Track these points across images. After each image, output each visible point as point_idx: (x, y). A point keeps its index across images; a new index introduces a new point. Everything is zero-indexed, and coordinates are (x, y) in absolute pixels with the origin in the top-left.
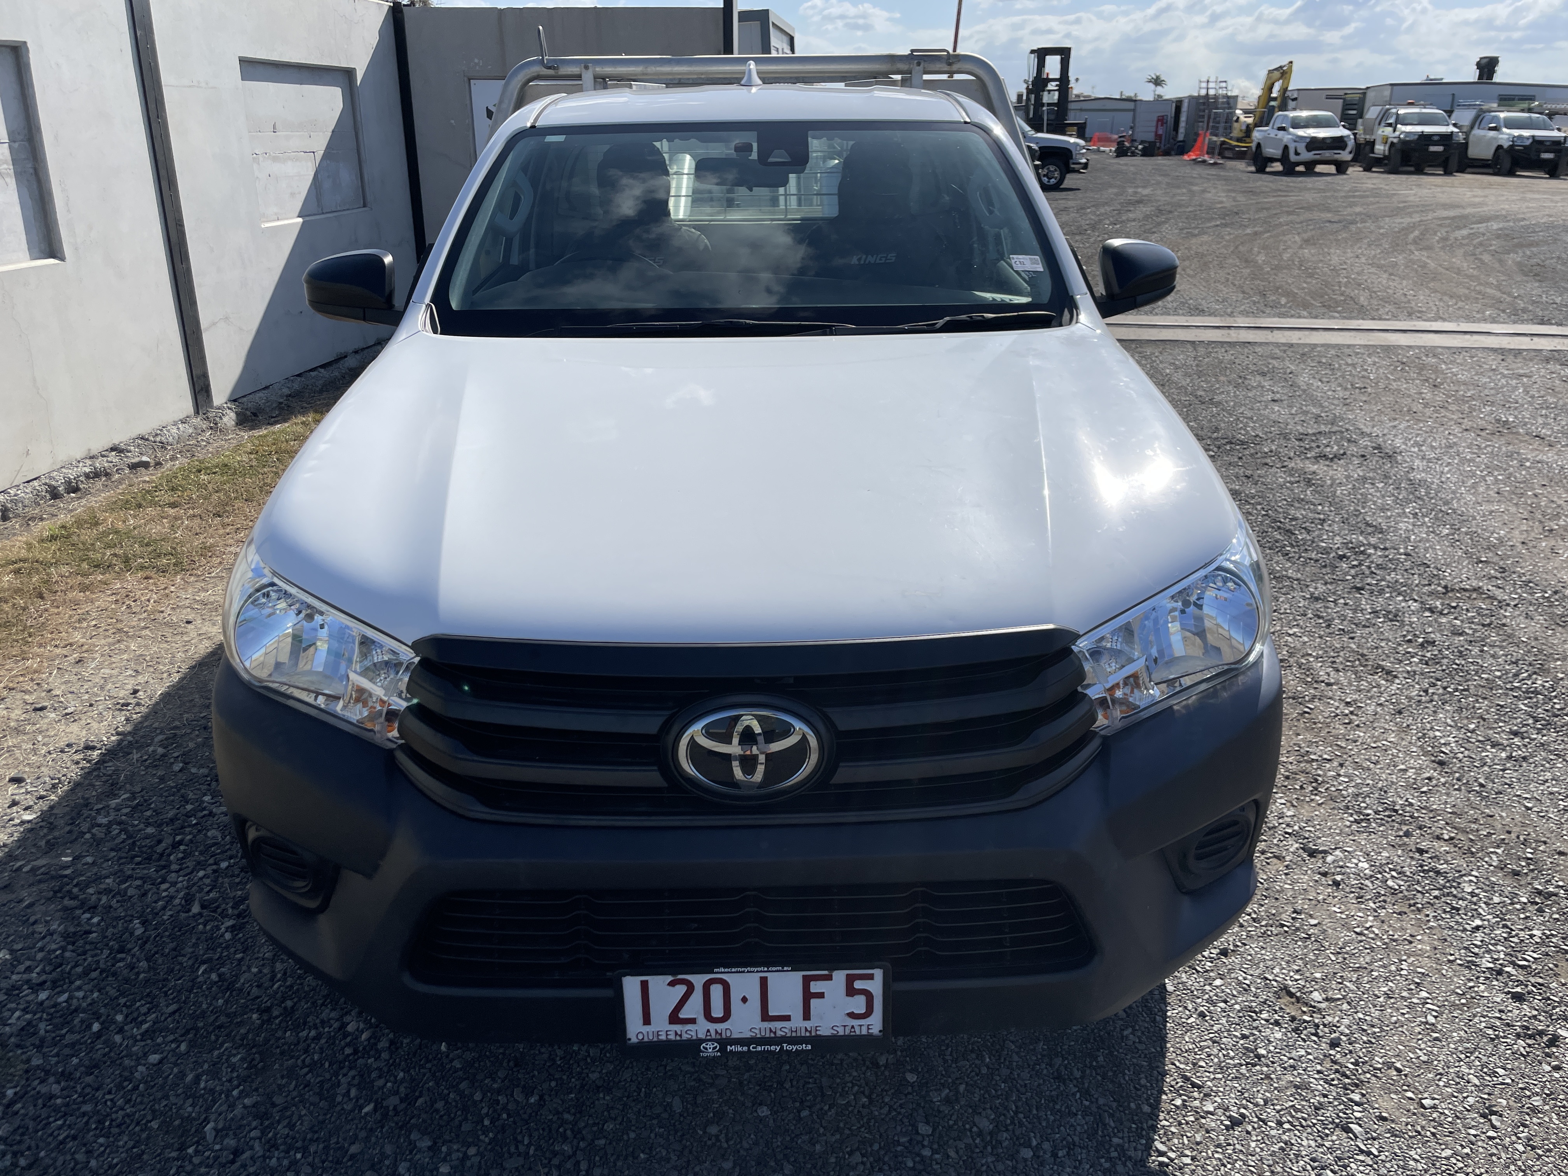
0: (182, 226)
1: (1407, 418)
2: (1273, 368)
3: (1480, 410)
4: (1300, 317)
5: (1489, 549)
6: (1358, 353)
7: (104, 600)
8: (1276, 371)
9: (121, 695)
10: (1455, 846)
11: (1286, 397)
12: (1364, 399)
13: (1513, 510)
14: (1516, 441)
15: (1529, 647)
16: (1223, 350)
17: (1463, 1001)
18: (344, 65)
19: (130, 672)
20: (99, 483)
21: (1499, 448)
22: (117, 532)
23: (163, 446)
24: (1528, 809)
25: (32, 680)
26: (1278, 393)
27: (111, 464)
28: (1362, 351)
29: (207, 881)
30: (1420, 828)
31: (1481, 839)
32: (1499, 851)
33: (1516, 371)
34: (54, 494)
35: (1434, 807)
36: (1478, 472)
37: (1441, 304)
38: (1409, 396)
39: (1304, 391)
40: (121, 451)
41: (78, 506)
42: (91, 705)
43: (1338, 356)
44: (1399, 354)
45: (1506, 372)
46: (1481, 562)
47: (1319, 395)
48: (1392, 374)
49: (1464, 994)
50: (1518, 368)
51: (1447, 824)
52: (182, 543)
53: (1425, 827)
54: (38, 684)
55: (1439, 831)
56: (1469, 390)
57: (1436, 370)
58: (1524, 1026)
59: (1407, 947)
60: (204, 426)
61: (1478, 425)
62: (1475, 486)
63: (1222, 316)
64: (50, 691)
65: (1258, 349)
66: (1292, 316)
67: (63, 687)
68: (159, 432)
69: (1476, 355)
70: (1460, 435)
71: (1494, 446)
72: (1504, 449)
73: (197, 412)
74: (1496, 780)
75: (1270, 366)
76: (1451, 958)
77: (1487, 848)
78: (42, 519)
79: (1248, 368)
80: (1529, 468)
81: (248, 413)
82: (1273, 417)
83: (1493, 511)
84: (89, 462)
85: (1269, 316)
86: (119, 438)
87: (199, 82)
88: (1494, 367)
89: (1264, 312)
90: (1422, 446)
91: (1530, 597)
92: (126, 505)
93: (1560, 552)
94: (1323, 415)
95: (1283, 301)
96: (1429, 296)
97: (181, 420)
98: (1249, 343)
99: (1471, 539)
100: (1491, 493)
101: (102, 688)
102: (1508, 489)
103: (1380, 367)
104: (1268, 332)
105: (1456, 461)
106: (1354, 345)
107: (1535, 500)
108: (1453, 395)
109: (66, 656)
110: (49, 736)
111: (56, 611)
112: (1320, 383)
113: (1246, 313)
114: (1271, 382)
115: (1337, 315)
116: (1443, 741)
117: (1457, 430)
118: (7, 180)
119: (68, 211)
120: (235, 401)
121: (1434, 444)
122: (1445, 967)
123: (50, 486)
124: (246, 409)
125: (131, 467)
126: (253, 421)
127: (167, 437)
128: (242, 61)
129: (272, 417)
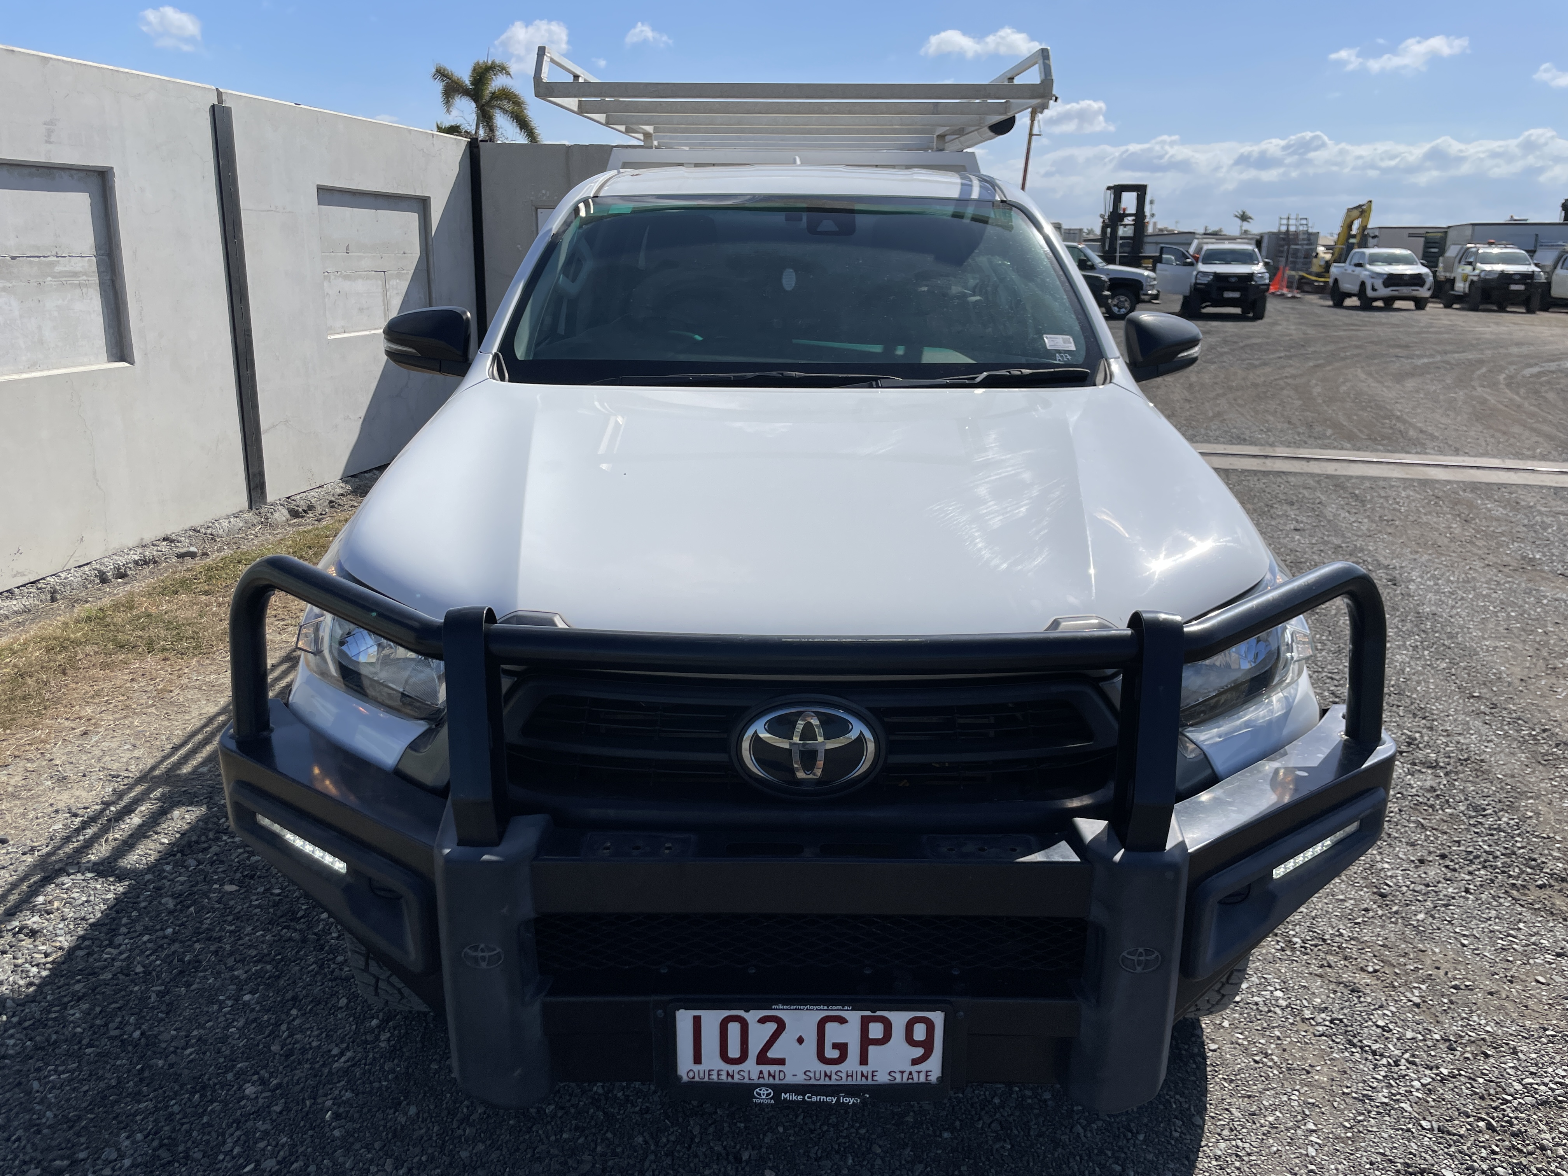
0: (250, 336)
1: (1430, 552)
2: (1303, 497)
3: (1508, 546)
4: (1342, 449)
5: (1484, 684)
6: (1393, 486)
7: (121, 677)
8: (1305, 501)
9: (114, 768)
10: (1378, 979)
11: (1309, 527)
12: (1390, 531)
13: (1519, 646)
14: (1538, 578)
15: (1503, 784)
16: (1256, 478)
17: (1349, 1134)
18: (419, 193)
19: (128, 746)
20: (146, 570)
21: (1519, 584)
22: (149, 615)
23: (213, 538)
24: (1464, 945)
25: (37, 749)
26: (1302, 522)
27: (160, 553)
28: (1398, 484)
29: (149, 945)
30: (1346, 959)
31: (1408, 974)
32: (1423, 987)
33: (1554, 509)
34: (104, 579)
35: (1365, 938)
36: (1491, 608)
37: (1493, 440)
38: (1437, 530)
39: (1329, 521)
40: (173, 541)
41: (120, 591)
42: (84, 775)
43: (1372, 488)
44: (1436, 488)
45: (1543, 509)
46: (1474, 697)
47: (1344, 525)
48: (1424, 507)
49: (1351, 1128)
50: (1557, 506)
51: (1375, 956)
52: (205, 629)
53: (1351, 958)
54: (42, 753)
55: (1364, 963)
56: (1500, 526)
57: (1470, 505)
58: (1406, 1163)
59: (1304, 1077)
60: (255, 521)
61: (1502, 561)
62: (1484, 621)
63: (1262, 445)
64: (51, 760)
65: (1292, 479)
66: (1335, 448)
67: (64, 757)
68: (210, 525)
69: (1516, 492)
70: (1481, 570)
71: (1514, 583)
72: (1523, 585)
73: (251, 508)
74: (1437, 916)
75: (1300, 496)
76: (1346, 1090)
77: (1411, 982)
78: (87, 602)
79: (1276, 497)
80: (1546, 605)
81: (300, 510)
82: (1291, 545)
83: (1497, 647)
84: (139, 550)
85: (1312, 447)
86: (171, 529)
87: (276, 207)
88: (1532, 504)
89: (1306, 443)
90: (1439, 579)
91: (1516, 734)
92: (164, 591)
93: (1559, 690)
94: (1343, 545)
95: (1329, 432)
96: (1482, 432)
97: (233, 514)
98: (1283, 472)
99: (1469, 674)
100: (1501, 629)
101: (99, 760)
102: (1518, 625)
103: (1413, 501)
104: (1304, 463)
105: (1471, 596)
106: (1391, 479)
107: (1544, 638)
108: (1483, 531)
109: (73, 729)
110: (40, 802)
111: (74, 686)
112: (1347, 514)
113: (1288, 445)
114: (1297, 512)
115: (1381, 447)
116: (1389, 874)
117: (1478, 564)
118: (84, 290)
119: (141, 320)
120: (288, 498)
121: (1452, 578)
122: (1338, 1099)
123: (99, 571)
124: (298, 506)
125: (178, 556)
126: (302, 517)
127: (218, 530)
128: (320, 189)
129: (321, 514)
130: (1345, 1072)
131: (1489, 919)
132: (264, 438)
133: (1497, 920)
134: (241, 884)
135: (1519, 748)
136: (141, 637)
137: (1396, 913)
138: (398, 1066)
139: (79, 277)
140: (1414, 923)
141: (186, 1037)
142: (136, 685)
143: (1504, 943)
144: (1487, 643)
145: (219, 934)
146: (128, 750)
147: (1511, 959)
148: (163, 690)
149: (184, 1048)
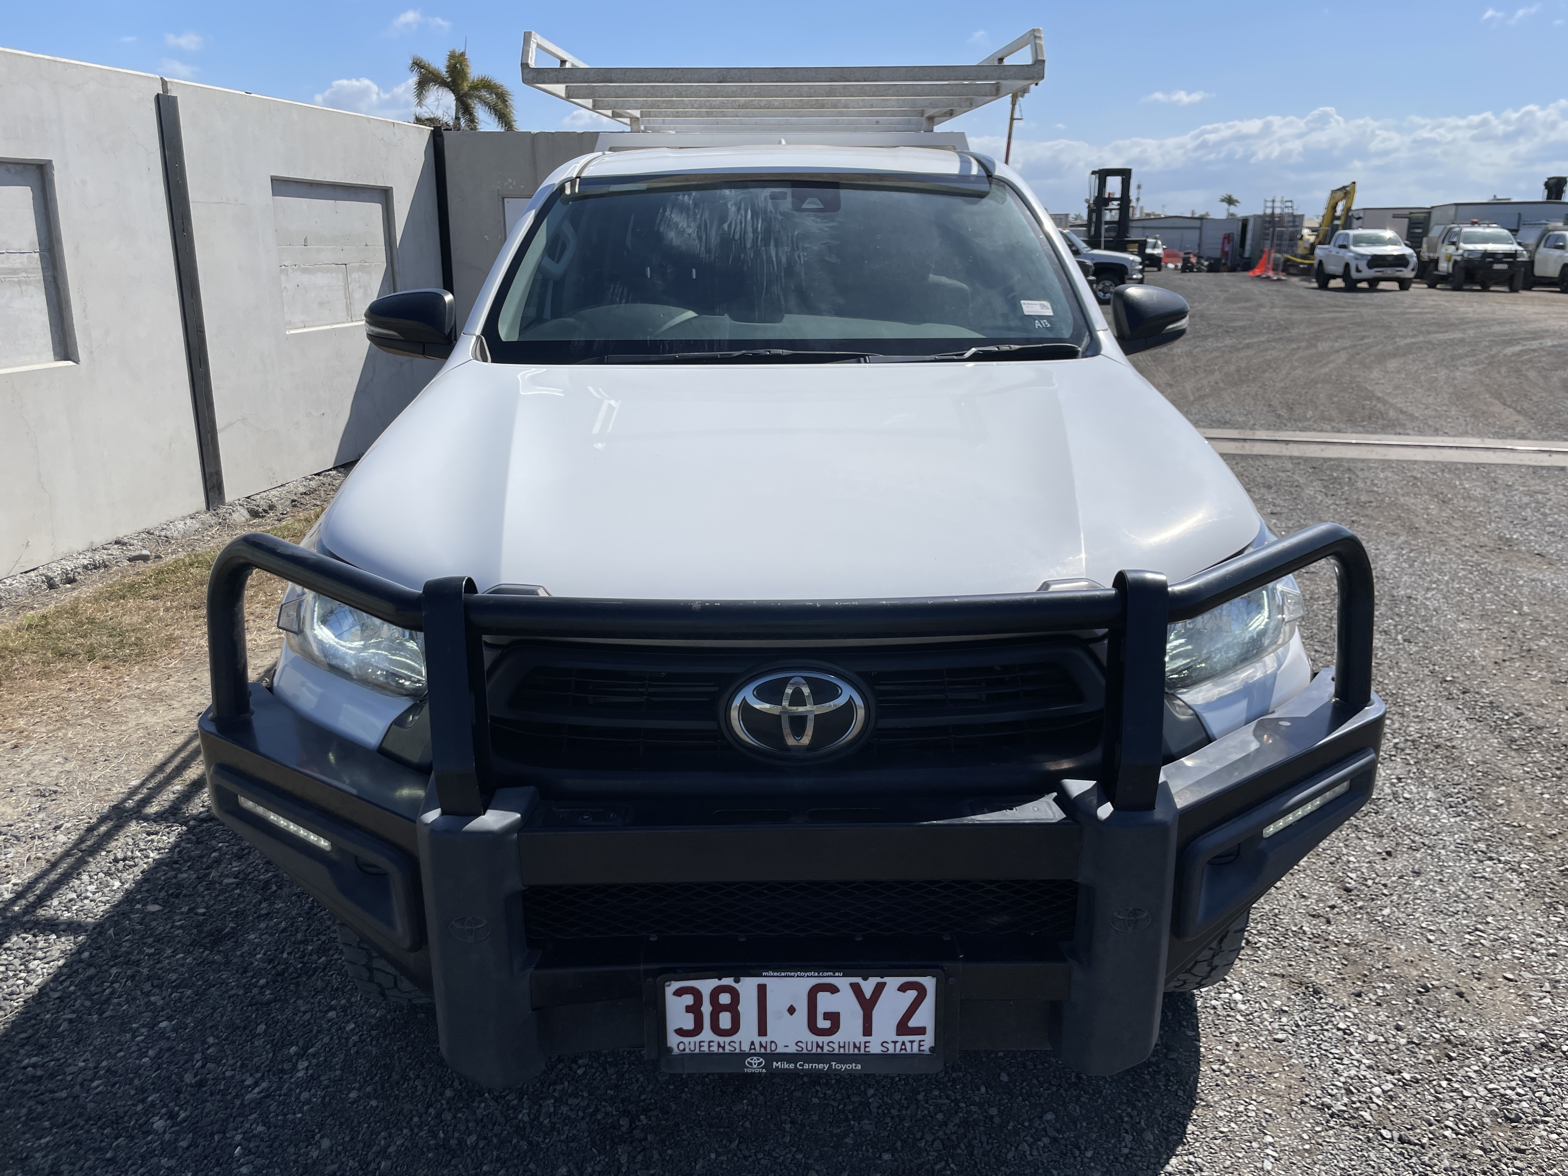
0: (203, 333)
2: (1281, 480)
3: (1485, 527)
4: (1322, 431)
6: (1371, 468)
7: (58, 687)
8: (1283, 483)
9: (43, 782)
11: (1286, 511)
12: (1367, 513)
13: (1494, 628)
15: (1474, 771)
18: (380, 183)
19: (59, 759)
20: (96, 575)
21: (1495, 565)
22: (93, 622)
23: (167, 540)
26: (1279, 506)
27: (111, 557)
28: (1376, 465)
32: (1388, 986)
33: (1532, 488)
34: (51, 585)
37: (1473, 420)
38: (1414, 511)
39: (1306, 504)
40: (125, 544)
41: (66, 596)
42: (11, 791)
43: (1350, 470)
44: (1414, 469)
45: (1521, 488)
46: (1446, 681)
48: (1402, 488)
49: (1309, 1139)
50: (1536, 485)
52: (149, 635)
56: (1478, 506)
57: (1448, 485)
59: (1261, 1085)
60: (213, 522)
61: (1479, 542)
62: (1459, 603)
63: (1241, 428)
65: (1270, 463)
66: (1314, 430)
68: (165, 527)
69: (1495, 471)
70: (1457, 552)
71: (1490, 564)
72: (1500, 565)
73: (208, 509)
74: (1403, 911)
75: (1277, 479)
76: (1304, 1099)
77: (1375, 981)
78: (32, 608)
81: (260, 510)
83: (1472, 630)
84: (89, 554)
85: (1290, 428)
86: (121, 533)
87: (228, 199)
88: (1510, 483)
89: (1285, 425)
90: (1414, 561)
92: (111, 596)
95: (1310, 414)
96: (1462, 411)
97: (189, 515)
98: (1260, 455)
99: (1442, 658)
100: (1476, 611)
101: (29, 774)
103: (1392, 482)
104: (1283, 445)
105: (1446, 578)
106: (1369, 460)
107: (1520, 619)
108: (1460, 511)
109: (4, 742)
111: (8, 697)
112: (1324, 496)
113: (1268, 427)
114: (1275, 496)
116: (1355, 867)
117: (1454, 546)
118: (24, 287)
119: (85, 317)
120: (248, 498)
121: (1428, 560)
122: (1295, 1108)
123: (47, 577)
124: (258, 506)
125: (130, 560)
126: (263, 517)
127: (172, 532)
128: (275, 180)
129: (283, 514)
130: (1304, 1079)
131: (1457, 913)
132: (221, 438)
133: (1465, 914)
134: (165, 903)
135: (1492, 732)
136: (82, 644)
137: (1361, 908)
138: (314, 1095)
139: (18, 274)
140: (1380, 919)
141: (95, 1068)
142: (72, 695)
143: (1472, 938)
144: (1462, 626)
145: (138, 957)
146: (59, 763)
147: (1478, 955)
148: (100, 700)
149: (92, 1081)
